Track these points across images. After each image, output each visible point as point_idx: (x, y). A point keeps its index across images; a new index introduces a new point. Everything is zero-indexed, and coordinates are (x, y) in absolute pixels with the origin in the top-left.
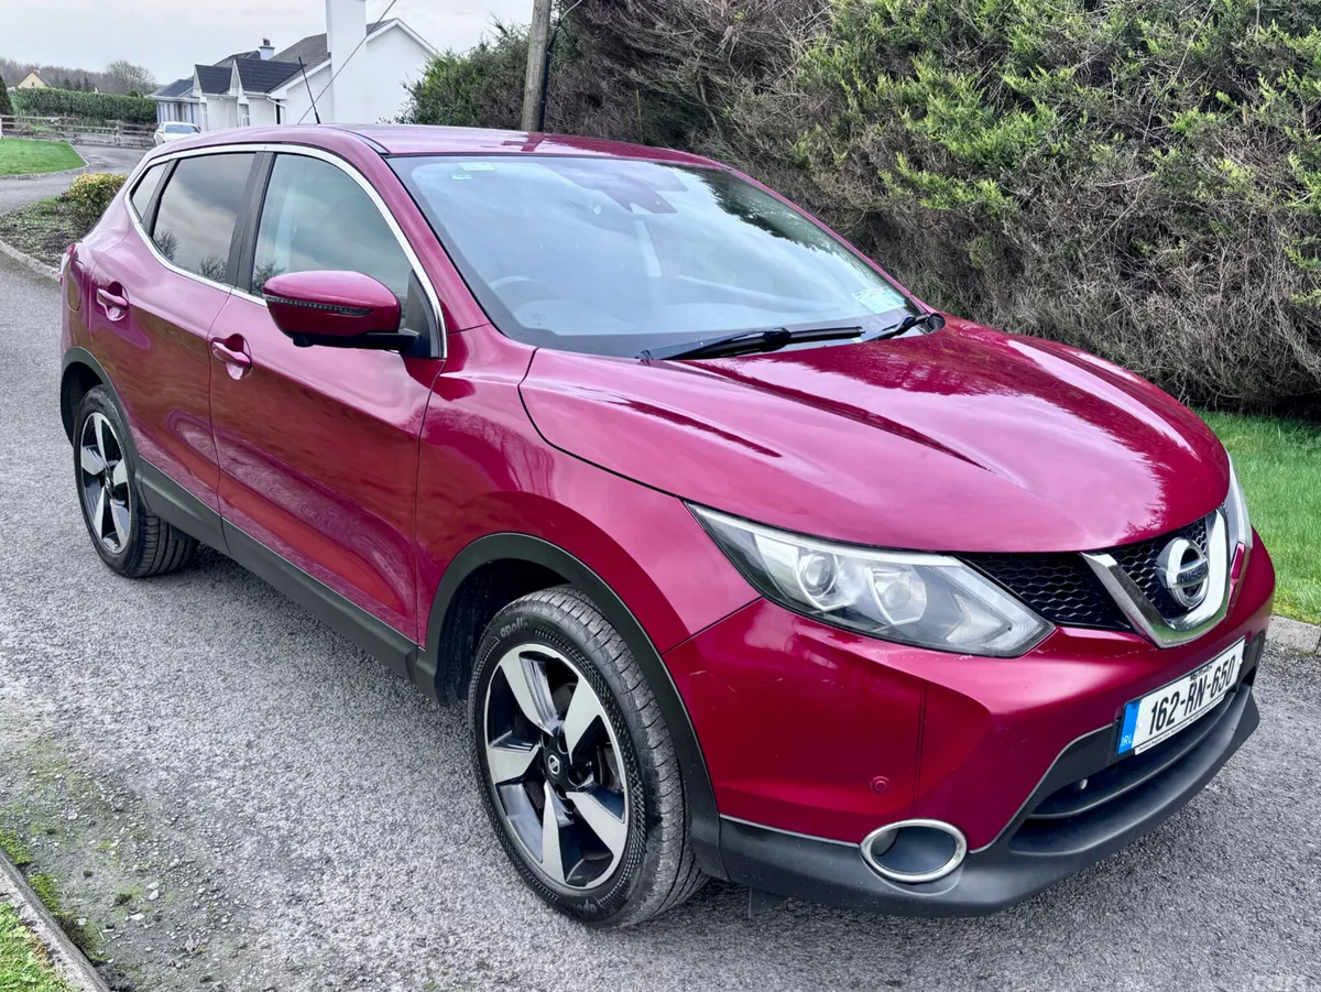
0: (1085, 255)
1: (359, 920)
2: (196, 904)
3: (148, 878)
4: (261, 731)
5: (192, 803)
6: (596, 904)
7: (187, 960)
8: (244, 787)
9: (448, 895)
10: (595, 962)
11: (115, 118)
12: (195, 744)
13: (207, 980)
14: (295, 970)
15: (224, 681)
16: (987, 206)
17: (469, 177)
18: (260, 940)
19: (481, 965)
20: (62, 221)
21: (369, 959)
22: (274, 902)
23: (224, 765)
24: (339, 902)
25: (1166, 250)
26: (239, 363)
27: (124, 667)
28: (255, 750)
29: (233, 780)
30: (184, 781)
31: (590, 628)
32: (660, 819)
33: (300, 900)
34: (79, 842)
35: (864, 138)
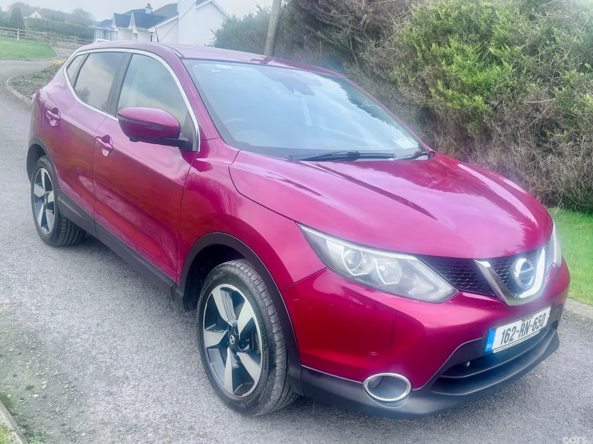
0: (521, 135)
1: (138, 404)
2: (63, 392)
3: (43, 379)
4: (105, 319)
5: (68, 348)
6: (246, 404)
7: (56, 416)
8: (93, 343)
9: (180, 397)
10: (243, 431)
11: (74, 35)
12: (73, 322)
13: (64, 425)
14: (105, 424)
15: (90, 296)
16: (477, 108)
17: (219, 71)
18: (91, 409)
19: (191, 428)
20: (42, 81)
21: (139, 422)
22: (100, 394)
23: (84, 333)
24: (129, 396)
25: (558, 135)
26: (107, 149)
27: (45, 286)
28: (100, 327)
29: (88, 339)
30: (65, 339)
31: (252, 278)
32: (276, 366)
33: (111, 394)
34: (13, 362)
35: (424, 72)
